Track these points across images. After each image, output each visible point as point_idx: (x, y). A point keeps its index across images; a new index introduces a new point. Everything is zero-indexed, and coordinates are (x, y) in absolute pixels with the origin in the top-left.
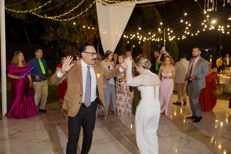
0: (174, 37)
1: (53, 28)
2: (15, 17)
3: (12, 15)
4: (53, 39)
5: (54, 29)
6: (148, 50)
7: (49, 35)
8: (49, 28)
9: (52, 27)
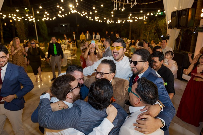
0: (48, 18)
6: (22, 28)
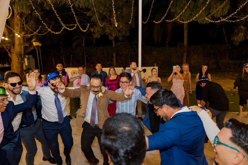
1: (244, 27)
2: (201, 23)
3: (199, 22)
4: (244, 39)
5: (246, 28)
7: (238, 35)
8: (240, 27)
9: (243, 25)
